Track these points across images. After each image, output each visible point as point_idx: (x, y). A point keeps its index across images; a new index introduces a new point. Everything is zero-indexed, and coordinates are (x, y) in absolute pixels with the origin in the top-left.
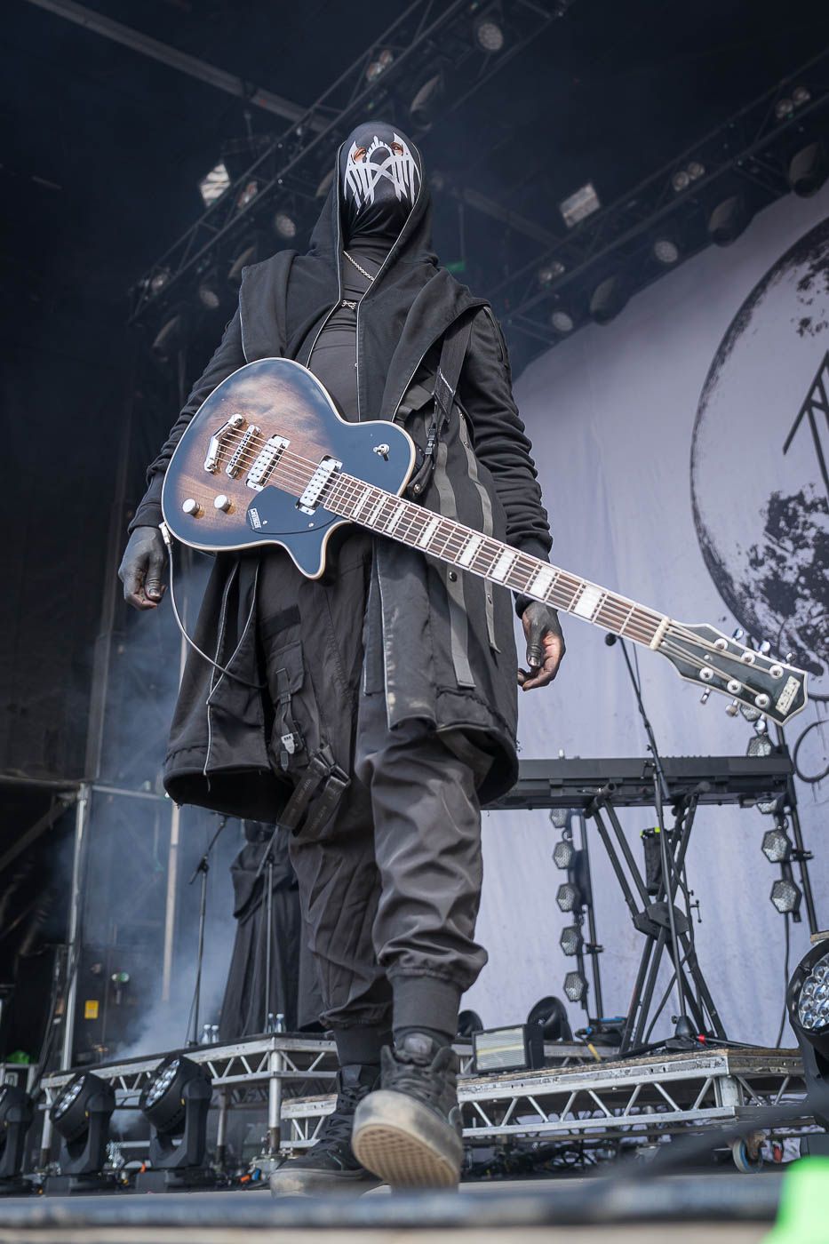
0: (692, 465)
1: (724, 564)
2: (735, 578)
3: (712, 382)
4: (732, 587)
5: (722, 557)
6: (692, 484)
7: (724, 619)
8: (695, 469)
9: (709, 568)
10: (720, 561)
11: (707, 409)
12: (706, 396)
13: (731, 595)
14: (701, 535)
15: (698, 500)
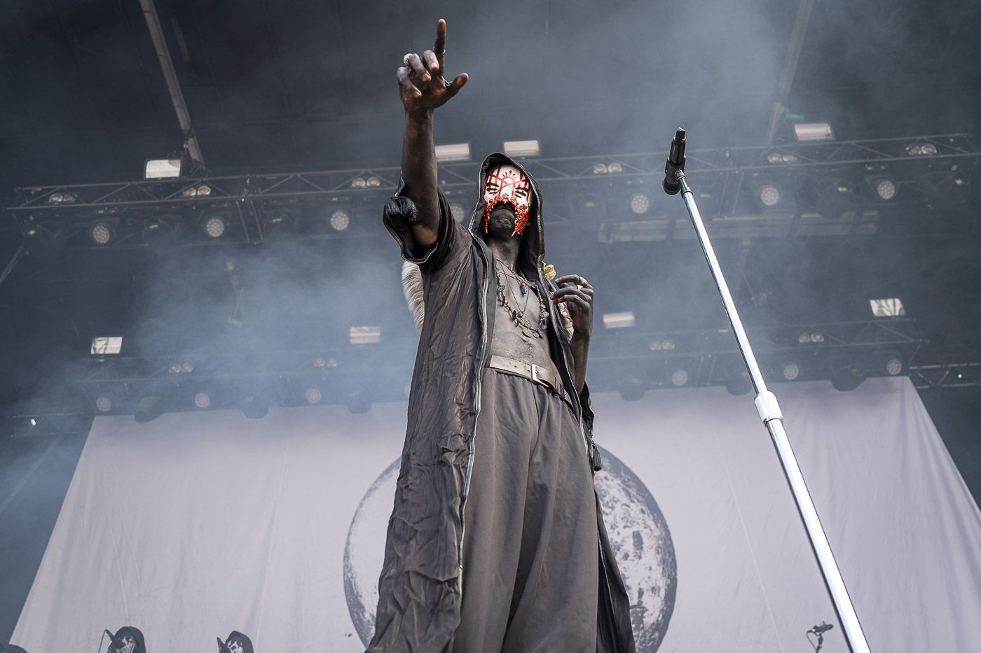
0: (353, 522)
1: (361, 596)
2: (367, 608)
3: (386, 476)
4: (363, 615)
5: (360, 591)
6: (349, 534)
7: (350, 635)
8: (354, 525)
9: (347, 595)
10: (358, 593)
11: (377, 491)
12: (378, 483)
13: (360, 620)
14: (347, 570)
15: (351, 546)
